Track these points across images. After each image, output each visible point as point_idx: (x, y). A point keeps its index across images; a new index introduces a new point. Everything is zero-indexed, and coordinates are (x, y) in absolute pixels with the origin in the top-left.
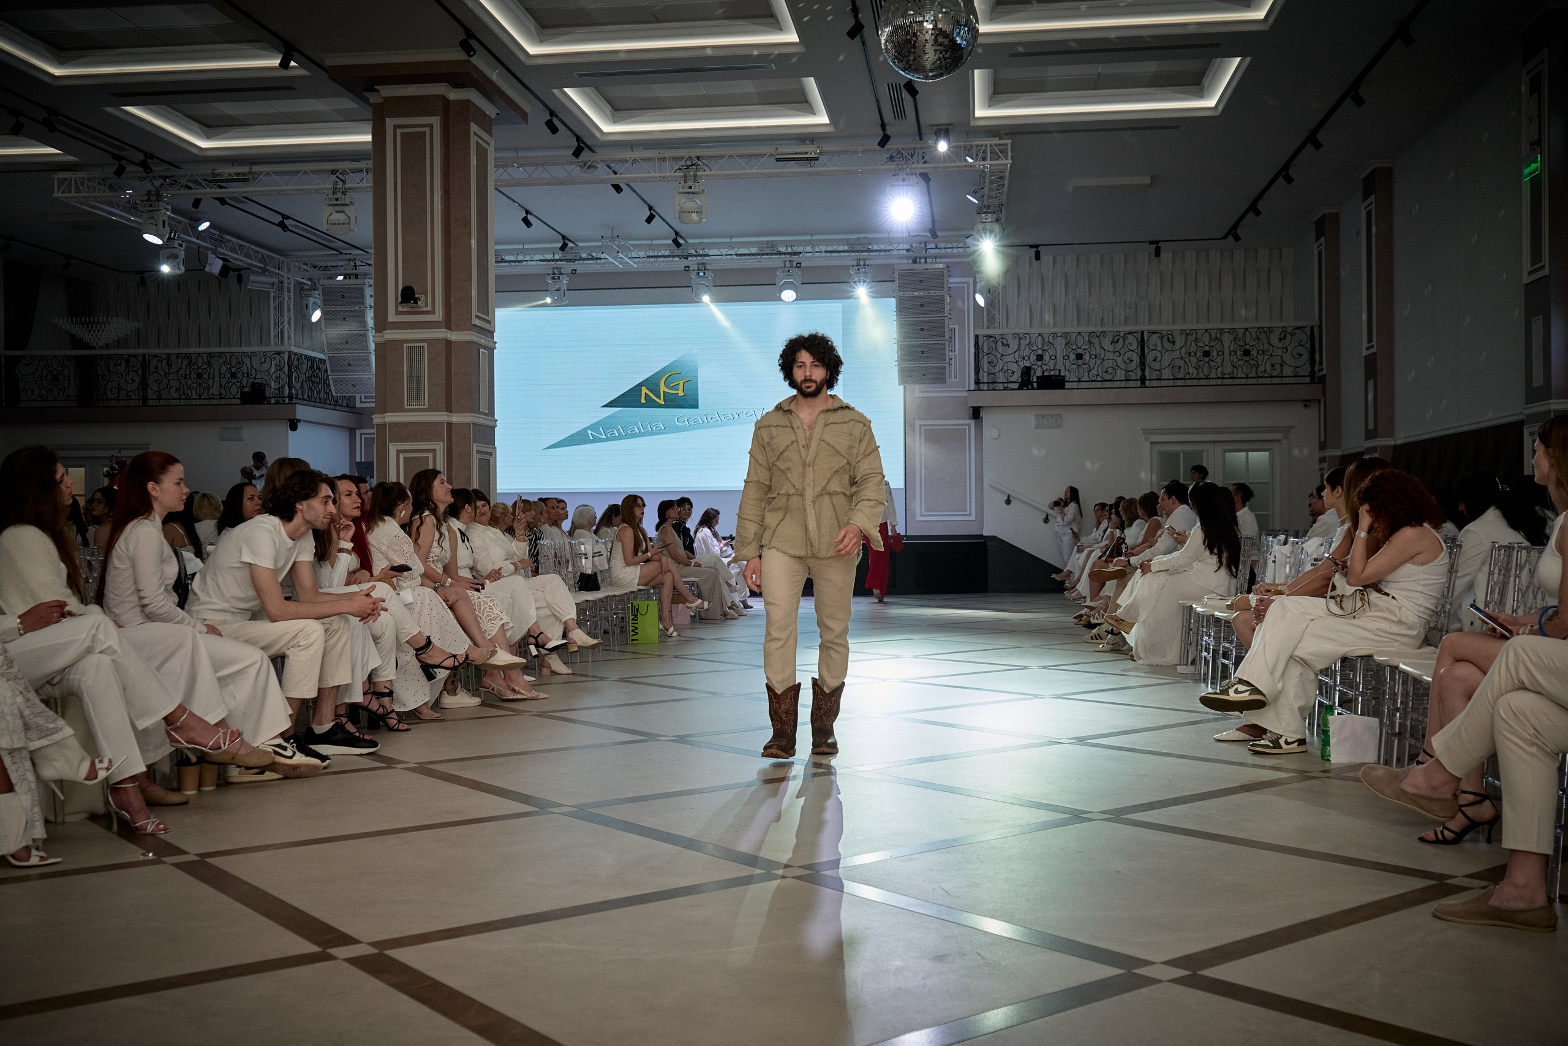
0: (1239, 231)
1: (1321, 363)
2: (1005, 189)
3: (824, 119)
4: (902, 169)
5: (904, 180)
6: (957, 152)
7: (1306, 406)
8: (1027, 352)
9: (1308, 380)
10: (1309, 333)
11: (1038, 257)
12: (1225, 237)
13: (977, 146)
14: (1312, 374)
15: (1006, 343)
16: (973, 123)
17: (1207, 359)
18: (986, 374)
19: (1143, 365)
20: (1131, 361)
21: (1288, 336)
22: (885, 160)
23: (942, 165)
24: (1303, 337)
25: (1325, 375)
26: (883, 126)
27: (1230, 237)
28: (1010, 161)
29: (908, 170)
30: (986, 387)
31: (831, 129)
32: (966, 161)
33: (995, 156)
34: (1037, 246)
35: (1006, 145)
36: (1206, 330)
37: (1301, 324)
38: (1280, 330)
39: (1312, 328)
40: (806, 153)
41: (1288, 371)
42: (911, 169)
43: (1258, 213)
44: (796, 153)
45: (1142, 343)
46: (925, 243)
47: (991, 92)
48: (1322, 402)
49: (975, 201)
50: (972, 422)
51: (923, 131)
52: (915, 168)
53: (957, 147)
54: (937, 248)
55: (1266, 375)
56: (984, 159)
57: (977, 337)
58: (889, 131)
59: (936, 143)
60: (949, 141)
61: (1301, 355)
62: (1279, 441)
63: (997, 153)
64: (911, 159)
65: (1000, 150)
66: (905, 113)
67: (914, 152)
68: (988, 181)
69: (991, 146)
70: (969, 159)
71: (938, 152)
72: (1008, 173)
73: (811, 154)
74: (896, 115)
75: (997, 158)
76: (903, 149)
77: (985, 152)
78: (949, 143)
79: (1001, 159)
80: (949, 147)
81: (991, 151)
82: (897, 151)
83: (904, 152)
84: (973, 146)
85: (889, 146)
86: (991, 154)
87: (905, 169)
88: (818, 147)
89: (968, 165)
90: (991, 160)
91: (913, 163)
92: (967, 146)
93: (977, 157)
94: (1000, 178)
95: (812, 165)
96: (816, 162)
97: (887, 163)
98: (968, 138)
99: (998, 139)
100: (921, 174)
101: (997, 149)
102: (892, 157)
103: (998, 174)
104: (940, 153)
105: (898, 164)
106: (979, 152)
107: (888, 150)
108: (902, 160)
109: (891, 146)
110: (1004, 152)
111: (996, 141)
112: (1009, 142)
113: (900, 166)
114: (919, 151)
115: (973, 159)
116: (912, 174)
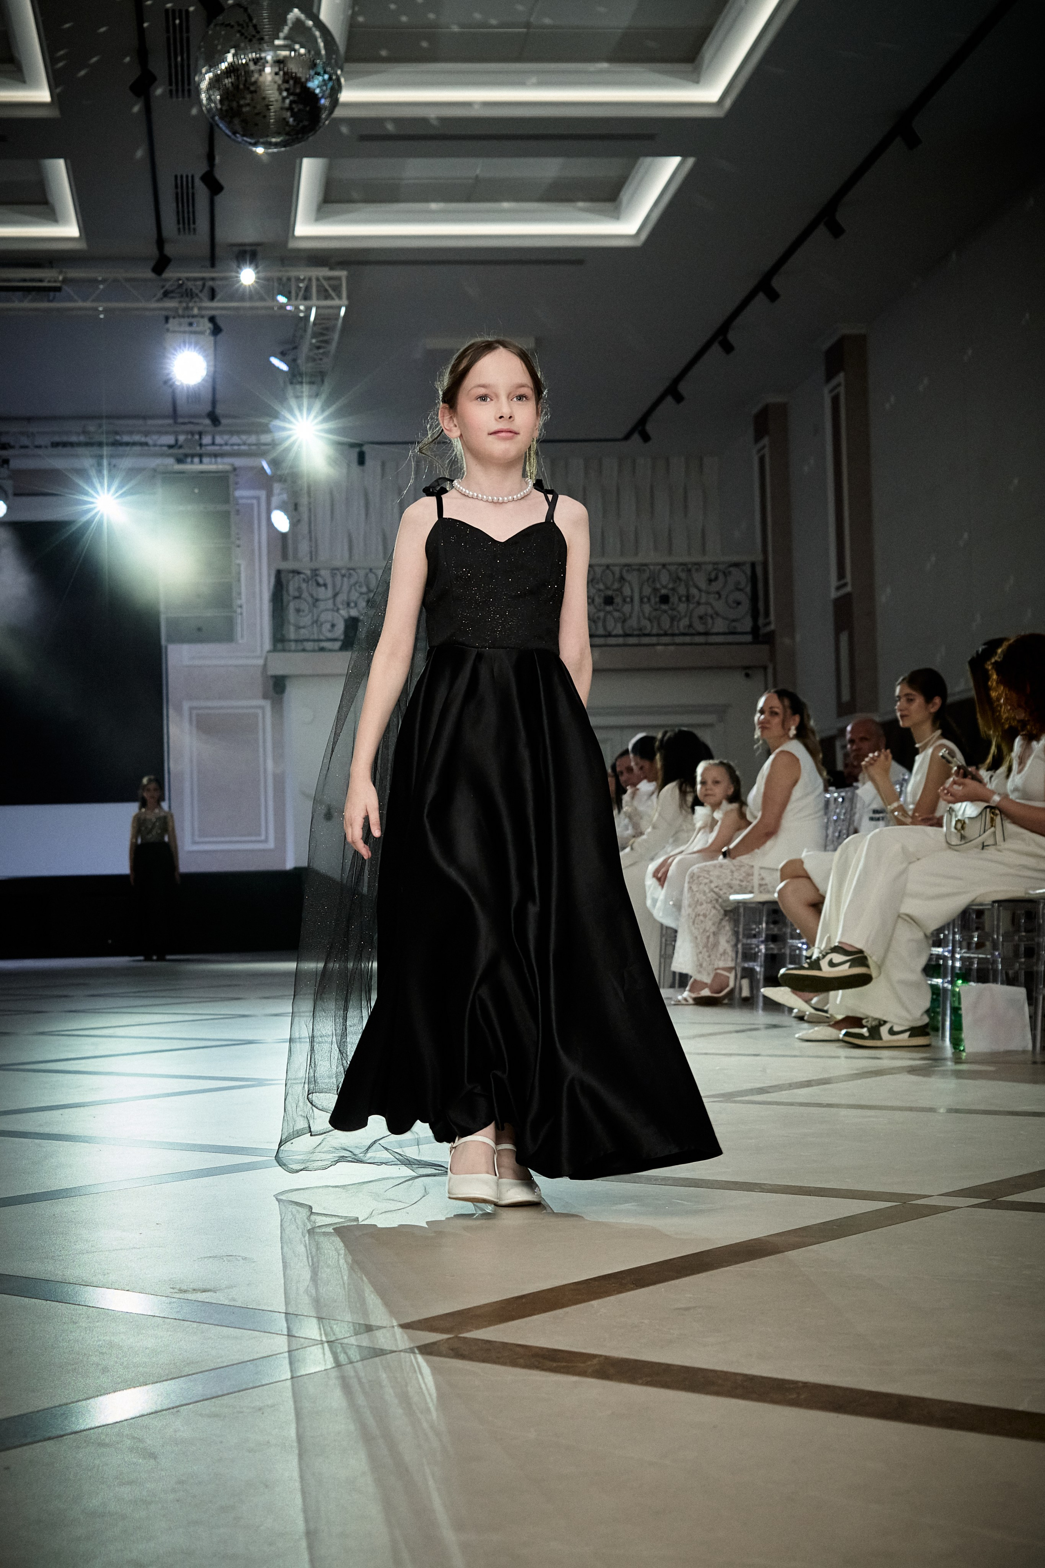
0: (649, 428)
1: (767, 614)
2: (333, 346)
3: (70, 229)
4: (187, 308)
5: (191, 324)
6: (268, 287)
7: (747, 675)
8: (354, 596)
9: (749, 638)
10: (749, 572)
11: (361, 460)
12: (627, 437)
13: (298, 280)
14: (755, 630)
15: (321, 581)
16: (292, 245)
17: (609, 608)
18: (292, 629)
21: (721, 576)
22: (160, 294)
23: (247, 304)
24: (741, 577)
25: (772, 634)
26: (160, 242)
27: (636, 437)
28: (345, 301)
29: (196, 311)
30: (293, 645)
31: (82, 246)
32: (277, 301)
33: (324, 294)
34: (360, 445)
35: (339, 279)
36: (608, 567)
37: (736, 559)
38: (710, 567)
39: (753, 565)
40: (41, 281)
41: (720, 625)
42: (200, 308)
43: (679, 398)
44: (25, 280)
46: (200, 434)
47: (321, 198)
48: (770, 671)
49: (284, 367)
50: (267, 704)
51: (219, 252)
52: (206, 308)
53: (267, 279)
54: (213, 444)
55: (692, 631)
56: (305, 298)
57: (279, 573)
58: (169, 250)
59: (238, 272)
60: (256, 267)
61: (739, 603)
62: (710, 725)
63: (326, 290)
64: (200, 295)
65: (330, 286)
66: (194, 223)
67: (204, 285)
68: (309, 331)
69: (318, 279)
70: (282, 299)
71: (242, 284)
72: (340, 321)
73: (49, 281)
74: (181, 226)
75: (327, 297)
76: (188, 279)
77: (308, 289)
78: (257, 273)
79: (333, 299)
80: (258, 278)
81: (318, 286)
82: (181, 282)
83: (190, 284)
84: (289, 279)
85: (167, 274)
86: (318, 292)
87: (192, 308)
88: (61, 272)
89: (282, 307)
90: (318, 299)
91: (201, 300)
92: (280, 279)
93: (297, 295)
94: (327, 329)
95: (51, 298)
96: (58, 294)
97: (165, 299)
98: (283, 266)
99: (327, 269)
100: (212, 319)
101: (325, 284)
102: (172, 292)
103: (325, 322)
104: (245, 286)
105: (180, 302)
106: (300, 288)
107: (166, 280)
108: (187, 296)
109: (171, 274)
110: (337, 289)
111: (324, 272)
112: (343, 274)
113: (184, 305)
114: (210, 283)
115: (289, 298)
116: (202, 317)
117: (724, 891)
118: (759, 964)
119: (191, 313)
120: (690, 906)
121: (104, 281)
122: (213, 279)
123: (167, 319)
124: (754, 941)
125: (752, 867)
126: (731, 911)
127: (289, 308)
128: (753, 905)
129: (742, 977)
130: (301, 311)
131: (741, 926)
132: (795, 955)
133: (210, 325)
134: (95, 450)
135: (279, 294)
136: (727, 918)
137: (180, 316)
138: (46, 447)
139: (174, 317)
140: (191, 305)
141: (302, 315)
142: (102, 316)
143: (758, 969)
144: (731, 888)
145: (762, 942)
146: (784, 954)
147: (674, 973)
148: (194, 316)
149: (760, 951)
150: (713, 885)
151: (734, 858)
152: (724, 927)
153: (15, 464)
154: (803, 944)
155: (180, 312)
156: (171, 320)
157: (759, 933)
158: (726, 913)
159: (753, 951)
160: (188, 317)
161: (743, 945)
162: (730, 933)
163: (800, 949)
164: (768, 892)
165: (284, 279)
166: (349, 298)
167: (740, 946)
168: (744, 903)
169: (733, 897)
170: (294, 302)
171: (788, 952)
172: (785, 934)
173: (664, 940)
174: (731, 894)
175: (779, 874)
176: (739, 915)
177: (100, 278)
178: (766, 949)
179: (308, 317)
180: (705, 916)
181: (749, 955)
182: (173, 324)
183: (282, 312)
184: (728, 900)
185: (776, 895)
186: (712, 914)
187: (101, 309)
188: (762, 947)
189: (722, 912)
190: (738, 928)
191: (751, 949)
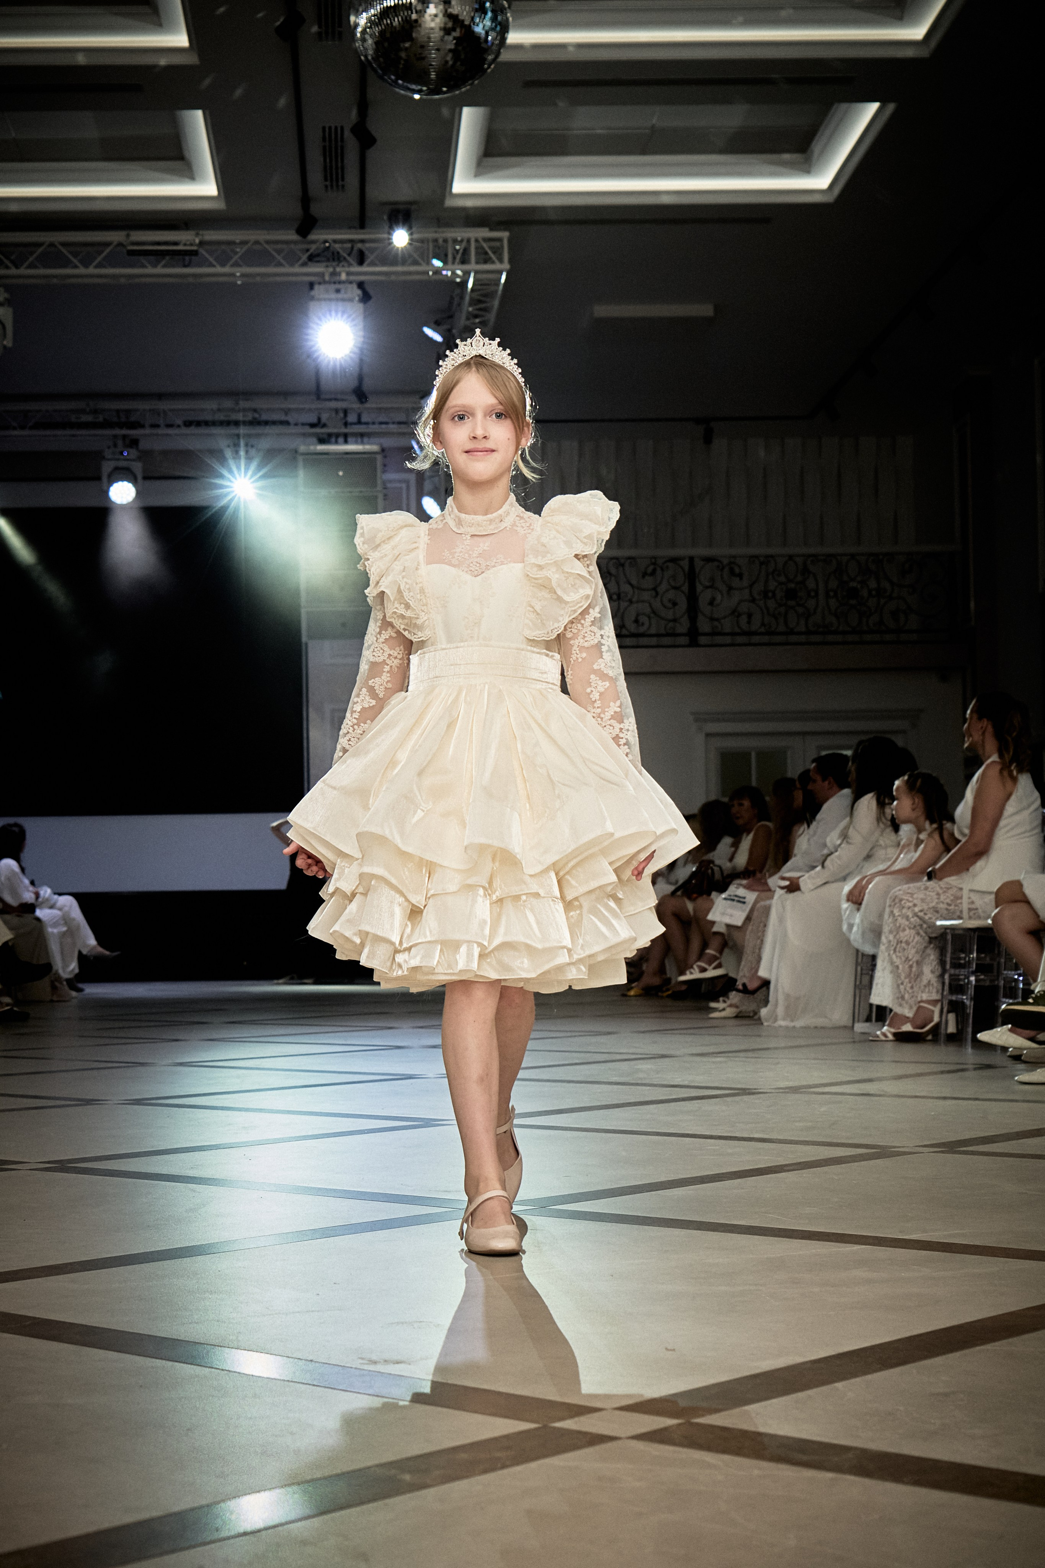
0: (835, 404)
2: (493, 315)
3: (208, 187)
4: (334, 274)
5: (338, 291)
6: (422, 250)
7: (945, 676)
12: (812, 415)
13: (455, 241)
16: (449, 203)
17: (791, 603)
19: (693, 610)
20: (675, 604)
22: (304, 258)
23: (399, 268)
24: (938, 569)
26: (306, 201)
27: (820, 415)
28: (506, 266)
29: (343, 277)
31: (222, 205)
32: (433, 265)
33: (484, 257)
35: (500, 240)
36: (790, 557)
37: (936, 548)
38: (903, 558)
39: (952, 555)
40: (176, 243)
41: (915, 623)
42: (348, 274)
44: (159, 243)
45: (692, 576)
47: (483, 151)
48: (969, 670)
49: (438, 337)
51: (369, 212)
52: (355, 274)
53: (422, 241)
54: (360, 423)
55: (882, 628)
56: (464, 262)
58: (316, 208)
59: (390, 234)
60: (410, 229)
61: (935, 598)
62: (902, 732)
63: (486, 253)
64: (348, 258)
65: (490, 248)
66: (343, 180)
67: (352, 248)
68: (467, 298)
69: (477, 241)
70: (437, 263)
71: (395, 246)
72: (501, 287)
73: (185, 245)
74: (328, 183)
75: (487, 261)
76: (335, 241)
77: (466, 251)
78: (411, 234)
79: (493, 262)
80: (411, 240)
81: (477, 248)
82: (327, 244)
83: (337, 246)
84: (445, 241)
85: (312, 237)
86: (477, 254)
87: (339, 274)
88: (197, 235)
89: (437, 271)
90: (477, 263)
91: (350, 265)
92: (436, 241)
93: (454, 258)
94: (486, 295)
95: (187, 263)
96: (193, 258)
97: (310, 263)
98: (439, 227)
99: (487, 229)
100: (361, 285)
101: (485, 245)
102: (318, 255)
103: (484, 289)
104: (398, 248)
105: (327, 266)
106: (457, 251)
107: (313, 242)
108: (334, 260)
109: (319, 236)
110: (498, 252)
111: (484, 233)
112: (505, 235)
113: (331, 270)
114: (359, 245)
115: (445, 262)
116: (351, 283)
117: (929, 915)
118: (969, 997)
119: (337, 278)
120: (891, 932)
121: (244, 243)
122: (362, 241)
123: (311, 286)
124: (963, 972)
125: (961, 889)
126: (936, 938)
127: (444, 273)
128: (961, 932)
129: (949, 1012)
130: (458, 276)
131: (949, 955)
132: (1011, 988)
133: (359, 292)
134: (233, 430)
135: (434, 257)
136: (932, 946)
137: (325, 282)
138: (179, 426)
139: (320, 283)
140: (338, 269)
141: (458, 280)
142: (239, 282)
143: (968, 1002)
144: (937, 912)
145: (973, 973)
146: (998, 987)
147: (871, 1005)
148: (340, 282)
149: (969, 982)
150: (917, 909)
151: (941, 879)
152: (929, 955)
153: (143, 445)
154: (1019, 975)
155: (327, 278)
156: (316, 287)
157: (969, 962)
158: (931, 940)
159: (962, 983)
160: (335, 283)
161: (951, 975)
162: (935, 963)
163: (1017, 981)
164: (979, 918)
165: (440, 241)
166: (511, 261)
167: (947, 977)
168: (952, 928)
169: (939, 923)
170: (450, 266)
171: (1002, 983)
172: (999, 963)
173: (859, 968)
174: (937, 919)
175: (993, 897)
176: (946, 940)
177: (238, 241)
178: (976, 980)
179: (465, 283)
180: (907, 943)
181: (957, 987)
182: (318, 291)
183: (437, 277)
184: (935, 924)
185: (990, 921)
186: (915, 940)
187: (238, 274)
188: (973, 978)
189: (927, 938)
190: (946, 956)
191: (960, 980)
